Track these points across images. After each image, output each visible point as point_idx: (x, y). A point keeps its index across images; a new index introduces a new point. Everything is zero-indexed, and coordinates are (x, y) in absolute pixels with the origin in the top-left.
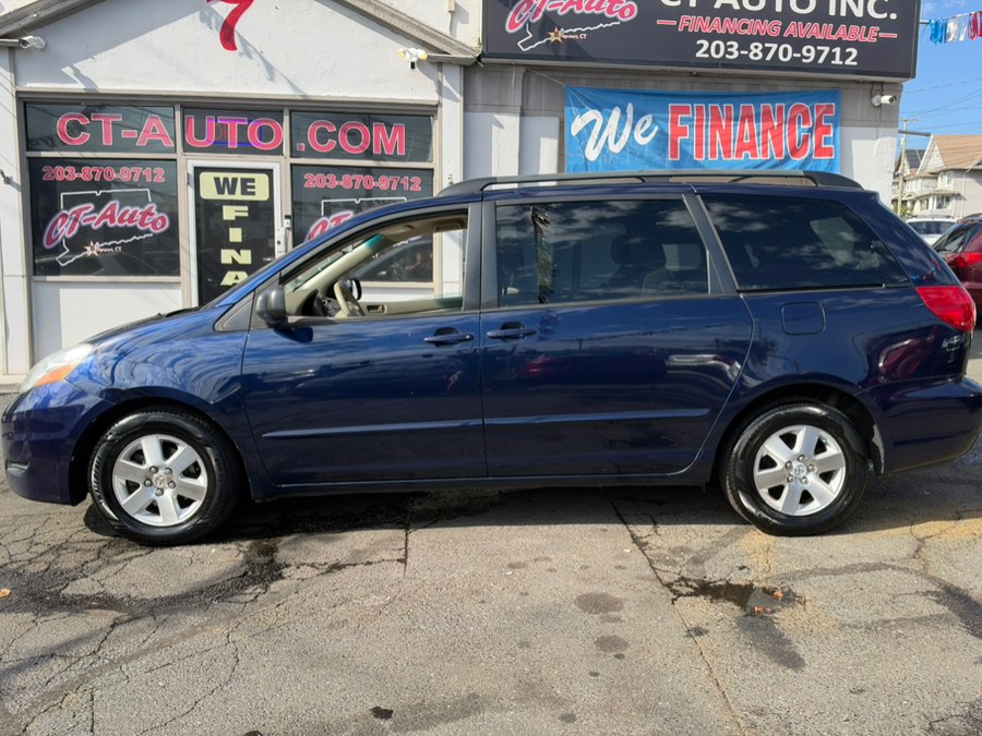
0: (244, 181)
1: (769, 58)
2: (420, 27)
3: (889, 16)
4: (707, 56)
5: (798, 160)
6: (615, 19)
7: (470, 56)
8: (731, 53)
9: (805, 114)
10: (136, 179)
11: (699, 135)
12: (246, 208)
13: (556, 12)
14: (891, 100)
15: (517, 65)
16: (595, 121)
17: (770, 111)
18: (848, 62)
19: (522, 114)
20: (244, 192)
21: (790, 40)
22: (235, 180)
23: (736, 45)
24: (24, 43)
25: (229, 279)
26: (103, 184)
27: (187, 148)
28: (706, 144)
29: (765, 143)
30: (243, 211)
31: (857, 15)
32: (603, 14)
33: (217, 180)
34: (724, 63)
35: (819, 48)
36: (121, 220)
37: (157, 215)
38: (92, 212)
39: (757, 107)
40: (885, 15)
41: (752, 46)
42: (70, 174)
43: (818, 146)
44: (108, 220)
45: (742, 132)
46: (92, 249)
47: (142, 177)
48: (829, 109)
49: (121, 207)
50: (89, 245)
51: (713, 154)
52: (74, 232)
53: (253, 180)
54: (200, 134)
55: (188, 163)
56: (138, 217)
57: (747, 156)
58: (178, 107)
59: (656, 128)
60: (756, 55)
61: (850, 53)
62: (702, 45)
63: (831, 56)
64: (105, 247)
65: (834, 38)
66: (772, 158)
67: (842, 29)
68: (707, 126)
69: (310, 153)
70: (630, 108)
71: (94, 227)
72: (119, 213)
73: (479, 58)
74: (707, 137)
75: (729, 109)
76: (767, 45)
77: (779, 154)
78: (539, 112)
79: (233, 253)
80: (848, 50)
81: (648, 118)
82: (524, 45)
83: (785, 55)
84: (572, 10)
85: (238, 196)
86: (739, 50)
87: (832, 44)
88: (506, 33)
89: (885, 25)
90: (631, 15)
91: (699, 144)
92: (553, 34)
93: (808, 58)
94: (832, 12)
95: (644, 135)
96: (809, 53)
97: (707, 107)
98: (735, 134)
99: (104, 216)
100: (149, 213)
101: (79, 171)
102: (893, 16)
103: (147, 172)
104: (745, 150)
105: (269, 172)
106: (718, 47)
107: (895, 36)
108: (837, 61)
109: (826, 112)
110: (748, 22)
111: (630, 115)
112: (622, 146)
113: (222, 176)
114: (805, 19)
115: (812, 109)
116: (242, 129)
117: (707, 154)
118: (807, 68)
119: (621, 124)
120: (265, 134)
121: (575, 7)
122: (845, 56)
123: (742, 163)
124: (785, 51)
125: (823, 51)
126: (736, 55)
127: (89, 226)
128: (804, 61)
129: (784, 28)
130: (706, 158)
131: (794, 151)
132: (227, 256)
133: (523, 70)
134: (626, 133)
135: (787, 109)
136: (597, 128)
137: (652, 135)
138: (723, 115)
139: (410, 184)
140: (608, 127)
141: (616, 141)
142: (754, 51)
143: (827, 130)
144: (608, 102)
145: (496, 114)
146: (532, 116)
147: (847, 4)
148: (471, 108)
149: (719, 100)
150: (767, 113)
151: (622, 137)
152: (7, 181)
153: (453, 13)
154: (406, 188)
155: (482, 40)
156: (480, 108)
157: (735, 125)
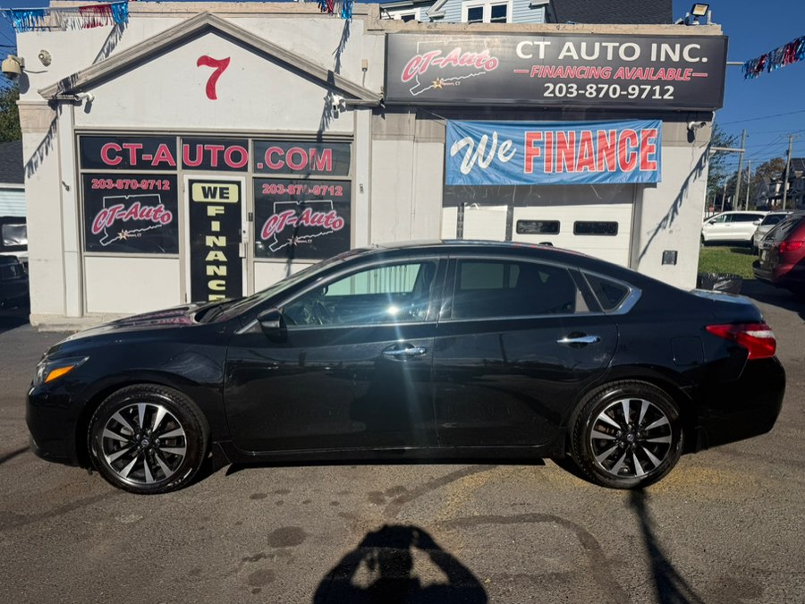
0: (222, 189)
1: (601, 96)
2: (340, 81)
4: (553, 95)
5: (627, 172)
6: (482, 70)
7: (375, 101)
8: (572, 93)
10: (151, 188)
11: (549, 155)
12: (223, 208)
13: (438, 65)
14: (702, 125)
15: (411, 106)
16: (468, 145)
17: (604, 136)
18: (666, 97)
19: (415, 140)
20: (222, 197)
21: (618, 81)
22: (215, 188)
23: (575, 86)
24: (77, 97)
25: (211, 256)
26: (130, 191)
27: (185, 167)
28: (554, 161)
29: (601, 159)
30: (221, 210)
31: (674, 60)
32: (473, 67)
33: (204, 188)
34: (566, 100)
35: (642, 87)
36: (141, 215)
37: (164, 212)
38: (123, 210)
39: (594, 131)
40: (698, 59)
41: (588, 87)
42: (110, 184)
43: (644, 161)
44: (133, 215)
45: (582, 151)
46: (123, 234)
47: (155, 186)
48: (652, 133)
49: (141, 207)
50: (120, 232)
52: (112, 223)
53: (227, 189)
54: (193, 157)
55: (184, 177)
56: (152, 213)
57: (586, 169)
58: (178, 139)
59: (515, 150)
60: (591, 93)
61: (668, 90)
62: (548, 87)
63: (652, 92)
64: (132, 233)
65: (655, 78)
66: (606, 170)
67: (661, 72)
68: (554, 148)
69: (266, 170)
70: (495, 134)
71: (124, 220)
72: (141, 212)
73: (382, 101)
74: (554, 155)
75: (572, 134)
76: (600, 86)
77: (612, 168)
78: (428, 139)
79: (214, 238)
80: (666, 88)
81: (509, 143)
82: (415, 91)
83: (614, 93)
84: (450, 65)
85: (218, 199)
86: (577, 90)
87: (653, 83)
88: (401, 83)
89: (697, 67)
90: (494, 66)
91: (549, 161)
92: (435, 82)
93: (634, 94)
94: (654, 58)
95: (505, 155)
96: (634, 91)
97: (554, 133)
98: (577, 153)
99: (131, 213)
100: (159, 210)
101: (114, 182)
102: (705, 60)
103: (158, 183)
104: (584, 164)
105: (238, 183)
106: (561, 88)
107: (706, 75)
108: (657, 96)
109: (650, 135)
110: (585, 68)
111: (495, 141)
112: (488, 164)
113: (207, 185)
114: (631, 64)
115: (638, 133)
116: (221, 154)
117: (554, 168)
118: (633, 102)
119: (489, 146)
120: (236, 156)
121: (452, 62)
122: (663, 92)
123: (583, 174)
124: (615, 90)
125: (645, 89)
126: (575, 94)
127: (121, 219)
128: (630, 97)
129: (613, 73)
130: (554, 172)
131: (624, 165)
132: (210, 241)
133: (416, 110)
134: (492, 153)
135: (618, 133)
136: (470, 151)
137: (512, 154)
138: (567, 139)
139: (335, 191)
140: (478, 150)
141: (484, 159)
142: (590, 90)
143: (651, 149)
144: (479, 131)
145: (396, 142)
146: (423, 142)
147: (666, 52)
148: (378, 137)
149: (563, 128)
150: (602, 137)
151: (489, 157)
152: (68, 189)
153: (365, 69)
154: (332, 194)
155: (385, 88)
156: (385, 137)
157: (577, 147)
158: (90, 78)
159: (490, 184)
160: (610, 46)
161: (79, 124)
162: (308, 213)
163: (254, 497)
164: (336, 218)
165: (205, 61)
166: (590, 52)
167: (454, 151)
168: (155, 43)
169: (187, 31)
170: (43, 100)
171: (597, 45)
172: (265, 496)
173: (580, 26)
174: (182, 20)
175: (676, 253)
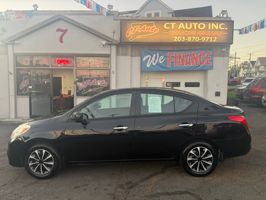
1: (193, 40)
2: (105, 36)
3: (225, 28)
4: (177, 40)
5: (202, 66)
6: (153, 33)
7: (117, 43)
8: (183, 40)
9: (204, 54)
11: (176, 60)
13: (138, 31)
14: (226, 50)
15: (129, 44)
16: (149, 58)
18: (214, 41)
19: (131, 56)
21: (198, 36)
23: (184, 38)
24: (14, 42)
27: (52, 66)
29: (193, 62)
31: (216, 29)
32: (150, 31)
34: (181, 42)
35: (206, 37)
39: (191, 52)
40: (224, 28)
41: (188, 38)
42: (26, 72)
43: (207, 62)
45: (187, 59)
48: (210, 53)
51: (179, 65)
52: (26, 85)
57: (188, 65)
58: (50, 56)
59: (165, 59)
60: (189, 40)
61: (215, 38)
62: (175, 38)
63: (210, 39)
66: (195, 65)
67: (212, 33)
68: (178, 58)
69: (80, 66)
70: (158, 54)
73: (120, 43)
74: (178, 61)
75: (183, 53)
76: (192, 37)
77: (197, 64)
78: (135, 56)
80: (214, 38)
81: (163, 57)
83: (197, 40)
84: (142, 31)
86: (185, 39)
87: (210, 36)
88: (126, 37)
90: (157, 31)
91: (176, 62)
92: (138, 37)
93: (203, 40)
94: (210, 28)
95: (161, 61)
97: (178, 53)
98: (185, 60)
102: (226, 29)
104: (188, 63)
106: (179, 38)
107: (227, 33)
108: (211, 41)
109: (209, 53)
110: (187, 32)
111: (158, 56)
112: (156, 64)
114: (202, 30)
115: (205, 53)
119: (156, 58)
120: (70, 62)
121: (143, 30)
122: (213, 39)
123: (187, 67)
124: (197, 38)
126: (184, 40)
128: (202, 41)
129: (197, 33)
130: (178, 66)
131: (201, 63)
133: (131, 46)
134: (157, 60)
135: (199, 53)
136: (149, 59)
137: (164, 60)
138: (182, 55)
139: (104, 73)
140: (152, 59)
141: (154, 62)
142: (189, 39)
143: (210, 58)
144: (152, 53)
145: (125, 57)
146: (134, 57)
147: (214, 26)
148: (119, 55)
149: (181, 51)
150: (193, 54)
151: (156, 61)
152: (11, 74)
153: (114, 33)
154: (103, 74)
155: (121, 39)
156: (121, 55)
157: (185, 58)
158: (19, 36)
159: (157, 70)
160: (195, 24)
161: (16, 52)
162: (95, 81)
163: (75, 188)
164: (105, 83)
165: (59, 30)
166: (189, 26)
167: (144, 59)
168: (42, 24)
169: (53, 20)
170: (3, 44)
171: (191, 24)
172: (80, 187)
173: (185, 18)
174: (51, 16)
175: (220, 92)
